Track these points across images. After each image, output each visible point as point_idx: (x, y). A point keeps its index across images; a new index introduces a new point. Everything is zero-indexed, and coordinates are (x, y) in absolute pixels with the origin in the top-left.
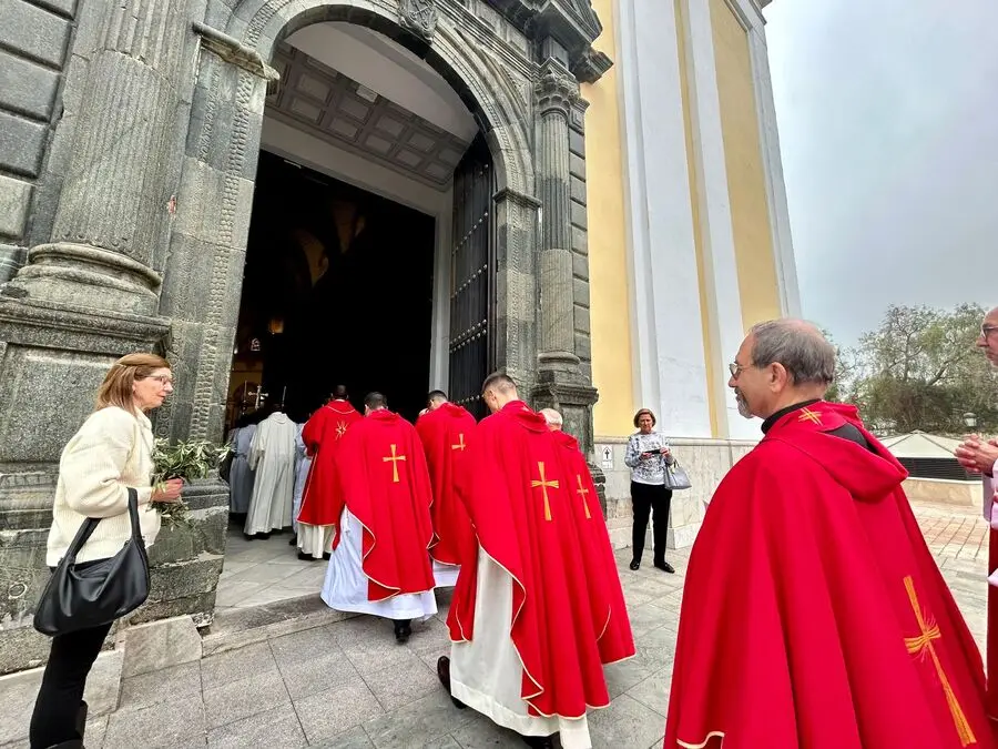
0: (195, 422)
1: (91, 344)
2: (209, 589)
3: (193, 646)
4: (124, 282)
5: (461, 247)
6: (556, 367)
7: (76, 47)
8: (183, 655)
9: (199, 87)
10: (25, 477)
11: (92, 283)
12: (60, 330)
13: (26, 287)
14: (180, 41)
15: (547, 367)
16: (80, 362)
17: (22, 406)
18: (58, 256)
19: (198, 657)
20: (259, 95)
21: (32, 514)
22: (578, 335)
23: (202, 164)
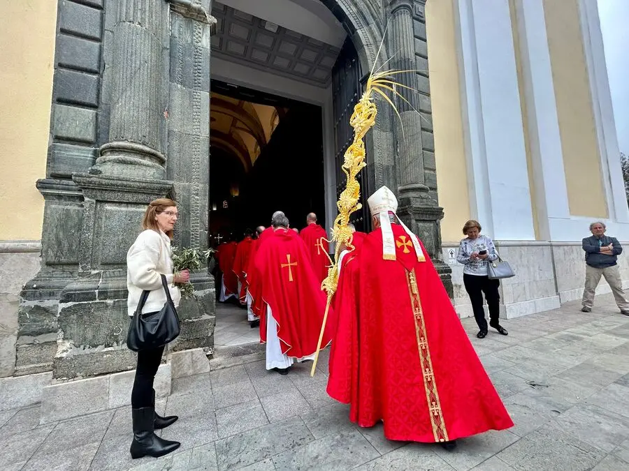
0: (192, 241)
1: (135, 198)
2: (210, 335)
3: (205, 365)
4: (146, 161)
5: (340, 121)
6: (411, 195)
7: (107, 26)
8: (201, 369)
9: (172, 37)
10: (113, 272)
11: (131, 163)
12: (119, 191)
13: (100, 169)
14: (158, 8)
15: (405, 196)
16: (132, 209)
17: (107, 234)
18: (113, 150)
19: (209, 371)
20: (206, 36)
21: (119, 291)
22: (426, 171)
23: (179, 86)
